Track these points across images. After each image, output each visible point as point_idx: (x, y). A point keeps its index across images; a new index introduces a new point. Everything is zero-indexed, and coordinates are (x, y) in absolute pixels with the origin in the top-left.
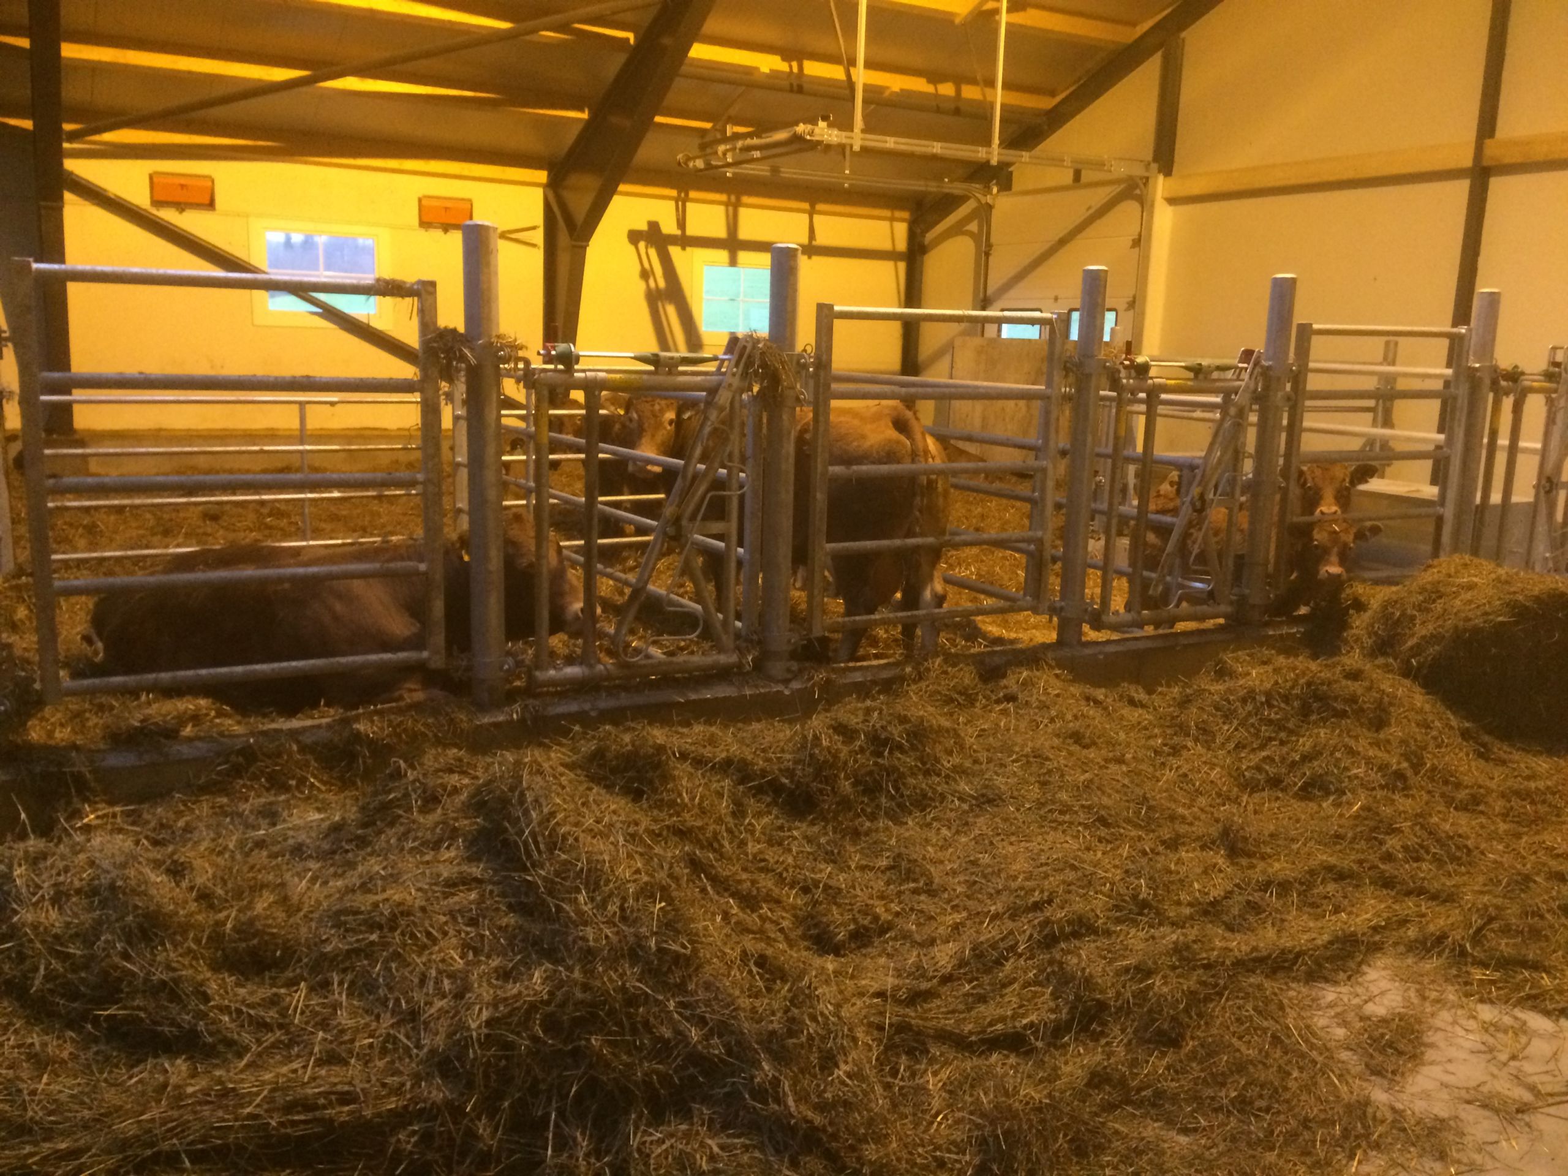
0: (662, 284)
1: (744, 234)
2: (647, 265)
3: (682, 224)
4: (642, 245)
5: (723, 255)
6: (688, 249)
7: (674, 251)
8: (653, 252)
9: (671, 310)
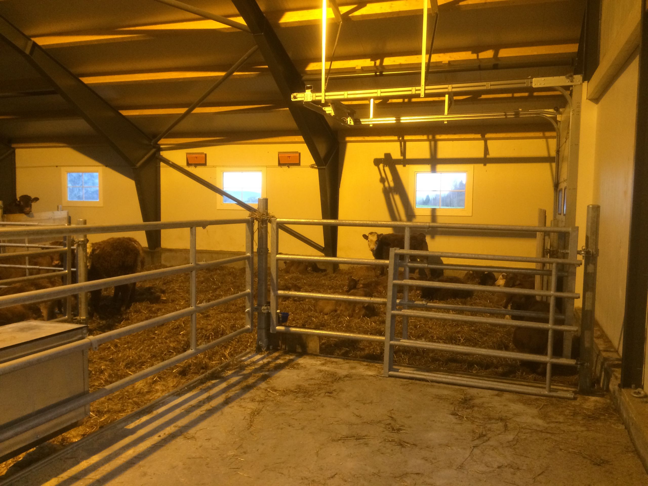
0: (392, 184)
1: (441, 155)
2: (383, 175)
3: (403, 153)
4: (381, 166)
5: (428, 167)
6: (407, 166)
7: (399, 168)
8: (387, 169)
9: (397, 198)
